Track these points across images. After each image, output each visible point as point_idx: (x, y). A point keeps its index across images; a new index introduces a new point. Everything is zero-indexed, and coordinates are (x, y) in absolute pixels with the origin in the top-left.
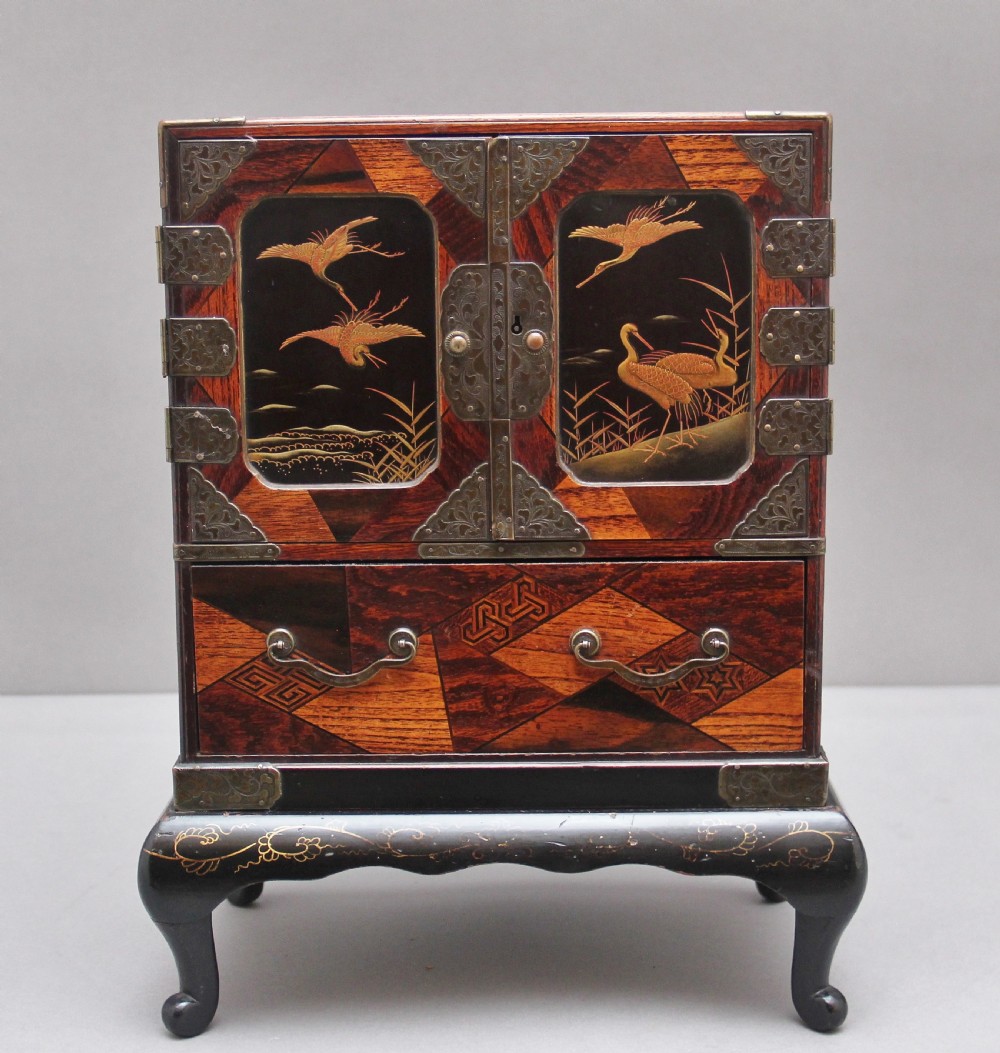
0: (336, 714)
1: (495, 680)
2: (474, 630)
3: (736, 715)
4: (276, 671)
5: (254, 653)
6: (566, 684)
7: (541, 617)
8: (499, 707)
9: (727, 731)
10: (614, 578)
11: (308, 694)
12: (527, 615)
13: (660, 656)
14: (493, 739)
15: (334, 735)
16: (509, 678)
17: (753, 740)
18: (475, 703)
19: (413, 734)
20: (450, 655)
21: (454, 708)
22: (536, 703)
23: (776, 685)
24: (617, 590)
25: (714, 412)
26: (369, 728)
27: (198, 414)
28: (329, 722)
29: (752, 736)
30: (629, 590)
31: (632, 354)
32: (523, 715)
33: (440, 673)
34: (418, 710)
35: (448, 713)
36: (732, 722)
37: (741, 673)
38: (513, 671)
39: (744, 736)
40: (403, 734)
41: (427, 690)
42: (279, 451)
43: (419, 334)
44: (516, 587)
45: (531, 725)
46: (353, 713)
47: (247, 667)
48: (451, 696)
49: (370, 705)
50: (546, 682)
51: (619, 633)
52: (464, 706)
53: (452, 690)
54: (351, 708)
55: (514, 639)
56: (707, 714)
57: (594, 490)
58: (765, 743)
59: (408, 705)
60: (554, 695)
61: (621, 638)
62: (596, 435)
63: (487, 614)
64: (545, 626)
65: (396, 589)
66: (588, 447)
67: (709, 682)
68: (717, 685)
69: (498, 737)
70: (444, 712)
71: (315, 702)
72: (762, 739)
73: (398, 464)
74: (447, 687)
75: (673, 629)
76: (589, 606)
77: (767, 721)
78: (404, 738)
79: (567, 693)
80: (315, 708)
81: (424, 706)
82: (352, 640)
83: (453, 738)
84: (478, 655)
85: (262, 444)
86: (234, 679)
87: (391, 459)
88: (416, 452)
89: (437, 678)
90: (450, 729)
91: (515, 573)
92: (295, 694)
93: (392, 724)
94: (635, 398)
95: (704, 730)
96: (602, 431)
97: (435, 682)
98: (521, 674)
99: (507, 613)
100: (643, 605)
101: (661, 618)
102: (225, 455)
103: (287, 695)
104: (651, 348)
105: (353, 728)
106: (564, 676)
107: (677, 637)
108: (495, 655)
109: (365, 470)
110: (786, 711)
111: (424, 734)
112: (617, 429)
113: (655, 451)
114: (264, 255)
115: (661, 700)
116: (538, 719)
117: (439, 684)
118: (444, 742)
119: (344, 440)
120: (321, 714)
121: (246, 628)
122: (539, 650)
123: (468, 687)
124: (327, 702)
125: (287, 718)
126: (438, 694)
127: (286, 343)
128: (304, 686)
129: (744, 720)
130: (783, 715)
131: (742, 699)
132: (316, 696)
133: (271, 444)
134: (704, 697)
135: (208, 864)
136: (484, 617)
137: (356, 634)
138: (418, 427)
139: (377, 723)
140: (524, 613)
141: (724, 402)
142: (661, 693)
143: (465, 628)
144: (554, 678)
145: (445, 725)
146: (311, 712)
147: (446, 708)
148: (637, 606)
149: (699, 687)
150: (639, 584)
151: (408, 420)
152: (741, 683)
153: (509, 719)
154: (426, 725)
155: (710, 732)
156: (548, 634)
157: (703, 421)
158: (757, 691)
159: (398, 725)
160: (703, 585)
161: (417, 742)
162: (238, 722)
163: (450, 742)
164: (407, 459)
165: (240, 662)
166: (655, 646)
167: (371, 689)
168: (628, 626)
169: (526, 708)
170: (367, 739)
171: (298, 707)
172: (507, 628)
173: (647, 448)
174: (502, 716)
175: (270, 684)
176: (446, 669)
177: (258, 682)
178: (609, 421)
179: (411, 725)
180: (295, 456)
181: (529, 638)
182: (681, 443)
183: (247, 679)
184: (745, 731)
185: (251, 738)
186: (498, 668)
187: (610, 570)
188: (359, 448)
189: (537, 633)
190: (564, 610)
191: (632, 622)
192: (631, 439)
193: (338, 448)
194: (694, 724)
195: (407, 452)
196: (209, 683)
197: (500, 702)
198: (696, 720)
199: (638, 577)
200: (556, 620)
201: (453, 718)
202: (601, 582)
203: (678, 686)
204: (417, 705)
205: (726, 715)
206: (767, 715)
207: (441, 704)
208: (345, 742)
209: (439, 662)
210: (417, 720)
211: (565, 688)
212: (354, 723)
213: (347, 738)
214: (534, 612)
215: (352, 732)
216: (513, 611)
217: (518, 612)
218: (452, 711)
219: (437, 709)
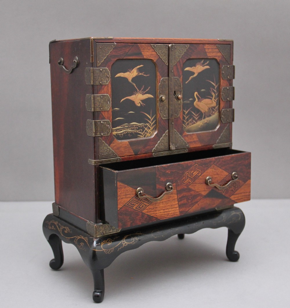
0: (153, 210)
1: (189, 194)
2: (185, 180)
3: (238, 194)
4: (138, 200)
5: (133, 196)
6: (204, 192)
7: (200, 174)
8: (190, 201)
9: (236, 199)
10: (215, 162)
11: (146, 206)
12: (196, 175)
13: (224, 181)
14: (189, 210)
15: (152, 216)
16: (192, 192)
17: (241, 200)
18: (185, 201)
19: (170, 212)
20: (179, 188)
22: (199, 198)
23: (246, 185)
25: (212, 113)
26: (160, 213)
27: (102, 122)
28: (151, 213)
30: (217, 165)
31: (197, 100)
32: (195, 202)
33: (177, 194)
34: (172, 205)
35: (179, 205)
36: (237, 196)
37: (239, 183)
38: (193, 190)
39: (240, 199)
40: (168, 213)
41: (174, 199)
42: (120, 131)
43: (152, 96)
44: (194, 167)
45: (197, 205)
47: (131, 200)
48: (179, 200)
49: (161, 206)
50: (200, 192)
51: (215, 176)
52: (182, 202)
53: (180, 198)
54: (156, 208)
55: (194, 182)
56: (233, 195)
57: (190, 135)
59: (169, 204)
61: (216, 178)
62: (190, 121)
63: (188, 176)
64: (200, 177)
65: (167, 172)
66: (188, 124)
68: (235, 187)
69: (190, 209)
70: (177, 205)
71: (147, 208)
72: (243, 199)
73: (147, 132)
74: (179, 197)
75: (226, 174)
76: (210, 170)
77: (244, 194)
78: (168, 214)
79: (204, 195)
81: (173, 204)
82: (157, 188)
83: (180, 212)
84: (185, 187)
85: (116, 129)
86: (128, 204)
87: (146, 131)
88: (152, 128)
89: (176, 195)
90: (179, 209)
91: (194, 163)
92: (143, 206)
93: (166, 211)
94: (197, 111)
95: (232, 199)
96: (191, 120)
98: (195, 191)
99: (192, 175)
100: (221, 168)
101: (224, 171)
102: (108, 133)
103: (141, 207)
104: (200, 98)
106: (204, 190)
107: (227, 176)
108: (190, 187)
109: (140, 134)
110: (247, 191)
111: (173, 212)
112: (194, 119)
113: (201, 124)
114: (117, 76)
115: (223, 193)
116: (198, 203)
117: (177, 197)
118: (177, 213)
119: (135, 127)
120: (149, 211)
121: (131, 188)
122: (199, 184)
123: (183, 197)
124: (152, 207)
125: (141, 214)
126: (176, 200)
127: (122, 101)
128: (145, 203)
129: (240, 195)
131: (239, 190)
132: (148, 206)
133: (118, 129)
134: (232, 190)
135: (111, 250)
136: (187, 177)
137: (158, 186)
138: (152, 122)
139: (162, 211)
140: (196, 174)
141: (214, 110)
142: (224, 191)
143: (183, 180)
144: (202, 191)
145: (178, 208)
146: (147, 211)
147: (178, 204)
148: (219, 168)
149: (231, 188)
150: (219, 163)
151: (150, 120)
152: (239, 185)
153: (192, 204)
154: (174, 209)
155: (233, 199)
156: (201, 179)
157: (210, 116)
160: (232, 161)
161: (171, 214)
162: (128, 217)
164: (150, 130)
165: (129, 199)
166: (222, 179)
167: (161, 201)
168: (217, 174)
169: (196, 200)
170: (160, 216)
171: (143, 210)
172: (192, 179)
173: (200, 123)
174: (190, 203)
175: (137, 204)
176: (179, 192)
177: (134, 204)
178: (193, 117)
179: (170, 210)
180: (124, 132)
181: (197, 181)
182: (206, 121)
183: (131, 204)
184: (240, 198)
185: (132, 221)
186: (190, 190)
187: (214, 160)
188: (139, 128)
189: (199, 179)
190: (204, 172)
192: (196, 121)
193: (134, 129)
194: (230, 198)
195: (149, 128)
196: (121, 207)
197: (190, 199)
198: (230, 197)
199: (219, 161)
200: (202, 175)
202: (212, 163)
203: (227, 189)
204: (171, 204)
205: (236, 194)
206: (244, 193)
207: (177, 203)
208: (155, 218)
209: (177, 191)
210: (172, 208)
211: (204, 193)
212: (157, 212)
213: (155, 217)
214: (198, 173)
215: (156, 215)
216: (194, 174)
217: (195, 174)
218: (179, 204)
219: (176, 204)
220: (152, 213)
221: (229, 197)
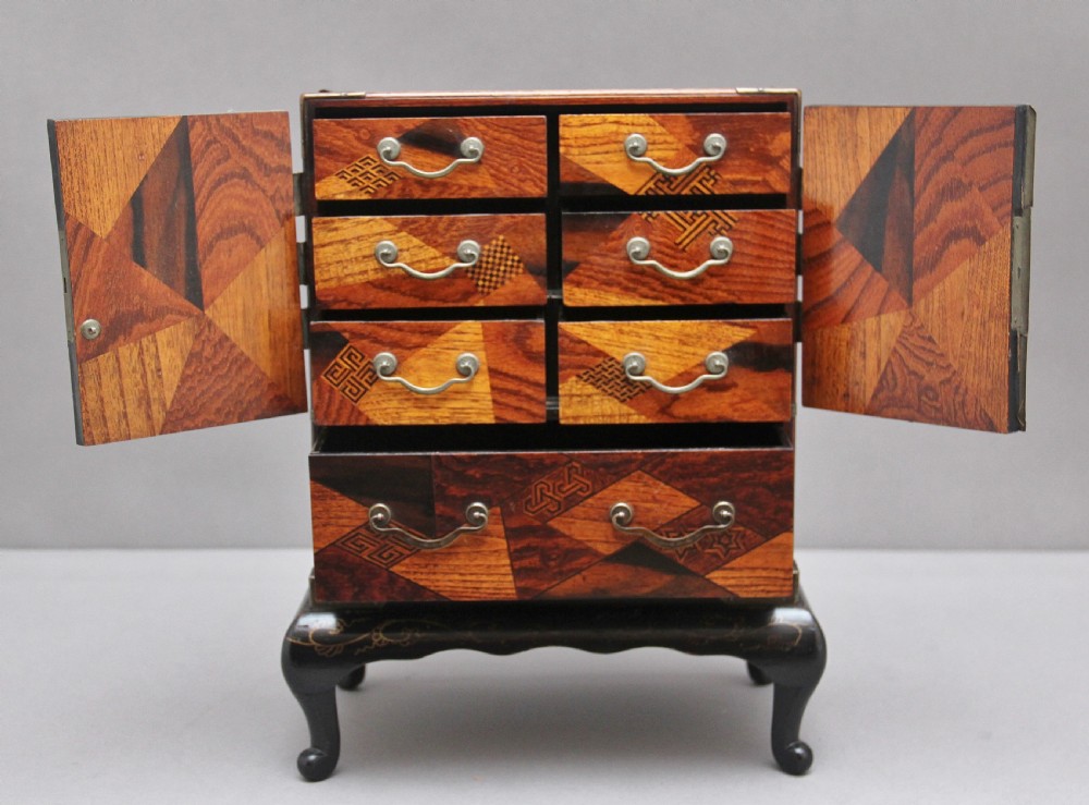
0: (424, 570)
1: (549, 543)
2: (534, 503)
3: (741, 569)
4: (377, 536)
5: (358, 523)
6: (605, 546)
7: (588, 493)
8: (552, 563)
9: (732, 582)
10: (644, 463)
11: (401, 554)
12: (575, 493)
13: (680, 524)
14: (549, 589)
15: (424, 587)
16: (561, 541)
17: (753, 588)
18: (535, 561)
19: (484, 585)
20: (515, 523)
21: (517, 564)
22: (584, 560)
23: (772, 545)
24: (646, 472)
26: (450, 581)
28: (419, 576)
29: (752, 585)
30: (655, 472)
32: (572, 570)
33: (507, 538)
34: (489, 567)
35: (513, 569)
36: (737, 574)
37: (744, 536)
38: (564, 536)
39: (746, 586)
40: (478, 585)
41: (496, 551)
44: (566, 471)
45: (578, 578)
46: (437, 569)
47: (353, 534)
48: (514, 556)
49: (450, 562)
50: (589, 544)
51: (648, 505)
52: (526, 562)
53: (516, 551)
54: (436, 565)
55: (566, 510)
56: (718, 568)
58: (763, 591)
59: (481, 563)
60: (596, 554)
61: (649, 510)
63: (544, 491)
64: (590, 501)
65: (471, 472)
67: (719, 543)
68: (726, 546)
69: (553, 586)
70: (509, 568)
71: (407, 561)
72: (762, 588)
74: (512, 548)
75: (689, 503)
76: (625, 485)
77: (764, 574)
78: (477, 588)
79: (607, 553)
80: (407, 565)
81: (494, 563)
82: (437, 512)
83: (517, 588)
84: (537, 523)
86: (343, 543)
89: (504, 541)
90: (515, 581)
91: (565, 459)
92: (391, 555)
93: (469, 578)
95: (715, 581)
97: (503, 544)
98: (570, 538)
99: (560, 491)
100: (667, 483)
101: (680, 494)
103: (385, 555)
105: (438, 581)
106: (604, 539)
107: (693, 509)
108: (551, 523)
110: (778, 566)
111: (494, 585)
115: (681, 557)
116: (584, 573)
117: (505, 546)
118: (509, 591)
120: (412, 570)
121: (352, 504)
122: (585, 519)
123: (528, 548)
124: (416, 560)
125: (385, 574)
126: (505, 554)
128: (399, 548)
129: (746, 573)
130: (777, 569)
131: (744, 557)
132: (408, 556)
134: (716, 555)
136: (542, 494)
137: (439, 508)
139: (457, 577)
140: (573, 490)
142: (680, 552)
143: (526, 503)
144: (596, 541)
145: (511, 578)
146: (404, 569)
147: (512, 565)
148: (662, 485)
149: (711, 548)
150: (662, 468)
152: (744, 544)
153: (561, 573)
154: (496, 578)
155: (720, 582)
156: (592, 506)
158: (758, 550)
159: (474, 578)
160: (714, 469)
161: (489, 591)
162: (346, 577)
163: (514, 591)
165: (347, 530)
166: (676, 516)
167: (452, 550)
168: (655, 500)
169: (575, 564)
170: (448, 589)
171: (394, 565)
172: (559, 503)
174: (556, 570)
175: (372, 547)
176: (511, 534)
177: (362, 546)
179: (484, 578)
181: (578, 510)
183: (353, 543)
184: (747, 582)
185: (356, 589)
186: (553, 533)
187: (641, 457)
189: (584, 506)
190: (604, 488)
191: (658, 497)
194: (707, 576)
196: (323, 546)
197: (555, 559)
198: (708, 573)
199: (662, 462)
200: (598, 495)
201: (517, 573)
202: (633, 466)
203: (695, 547)
204: (488, 563)
205: (732, 569)
206: (765, 569)
207: (508, 562)
208: (432, 591)
209: (506, 529)
210: (488, 575)
211: (605, 549)
212: (439, 577)
213: (432, 588)
214: (581, 490)
215: (437, 584)
216: (565, 489)
217: (568, 490)
218: (516, 567)
219: (504, 566)
220: (423, 577)
221: (702, 574)
